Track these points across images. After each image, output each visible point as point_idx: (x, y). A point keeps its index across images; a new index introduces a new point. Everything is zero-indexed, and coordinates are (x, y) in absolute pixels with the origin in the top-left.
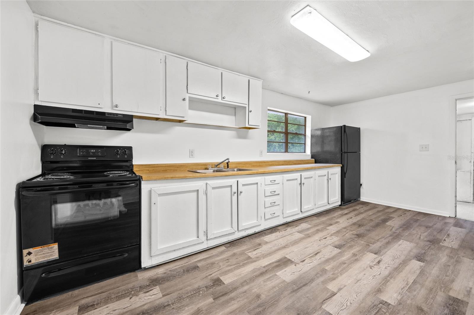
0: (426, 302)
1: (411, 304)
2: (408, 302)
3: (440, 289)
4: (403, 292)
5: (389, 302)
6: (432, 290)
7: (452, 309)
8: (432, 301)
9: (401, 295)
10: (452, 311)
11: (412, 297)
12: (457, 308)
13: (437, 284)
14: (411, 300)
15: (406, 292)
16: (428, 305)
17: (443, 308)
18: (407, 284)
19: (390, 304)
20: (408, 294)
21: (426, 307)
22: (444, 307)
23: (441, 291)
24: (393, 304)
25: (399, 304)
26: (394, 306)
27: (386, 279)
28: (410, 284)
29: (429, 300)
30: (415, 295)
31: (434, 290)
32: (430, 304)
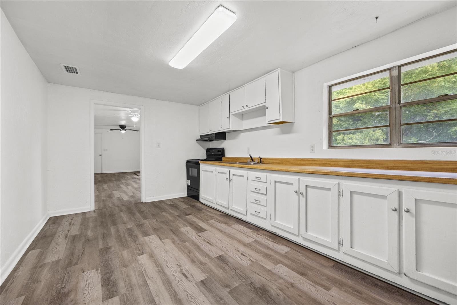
0: (126, 273)
1: (131, 265)
2: (134, 264)
3: (127, 296)
4: (142, 267)
5: (141, 256)
6: (131, 288)
7: (110, 283)
8: (124, 278)
9: (141, 265)
10: (110, 281)
11: (135, 269)
12: (108, 287)
13: (133, 300)
14: (134, 267)
15: (141, 269)
16: (124, 272)
17: (116, 278)
18: (147, 276)
19: (139, 255)
20: (139, 269)
21: (124, 270)
22: (115, 280)
23: (125, 294)
24: (138, 257)
25: (136, 259)
26: (136, 256)
27: (159, 266)
28: (146, 278)
29: (126, 276)
30: (135, 272)
31: (130, 289)
32: (124, 274)
